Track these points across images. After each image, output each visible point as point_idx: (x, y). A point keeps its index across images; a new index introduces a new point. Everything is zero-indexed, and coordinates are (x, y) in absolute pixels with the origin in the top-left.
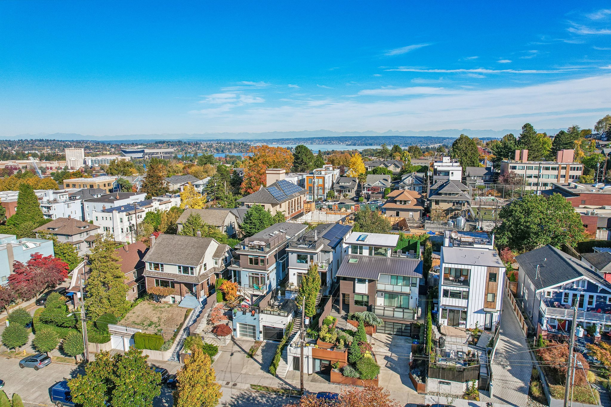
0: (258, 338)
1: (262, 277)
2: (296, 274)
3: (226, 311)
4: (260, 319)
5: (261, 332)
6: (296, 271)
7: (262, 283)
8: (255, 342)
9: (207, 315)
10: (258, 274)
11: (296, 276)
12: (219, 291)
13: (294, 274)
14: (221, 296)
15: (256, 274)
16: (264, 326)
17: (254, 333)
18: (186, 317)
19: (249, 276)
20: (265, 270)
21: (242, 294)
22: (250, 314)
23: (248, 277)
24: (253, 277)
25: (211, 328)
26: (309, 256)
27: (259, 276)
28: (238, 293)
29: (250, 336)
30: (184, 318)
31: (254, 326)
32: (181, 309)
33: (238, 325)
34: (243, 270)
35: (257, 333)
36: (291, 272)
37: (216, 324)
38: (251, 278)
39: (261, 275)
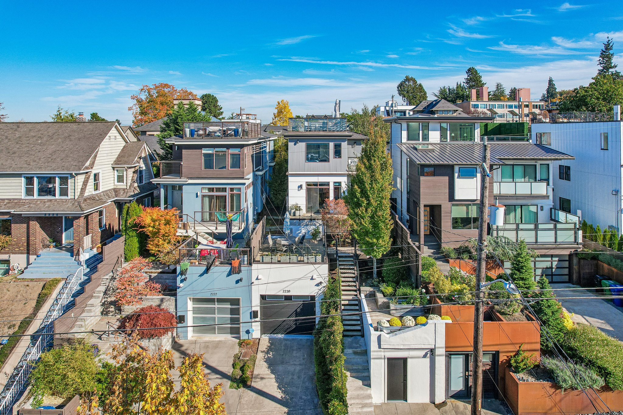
0: (248, 332)
1: (232, 196)
2: (304, 187)
3: (153, 275)
4: (254, 280)
5: (254, 315)
6: (303, 181)
7: (232, 209)
8: (240, 344)
9: (102, 288)
10: (224, 190)
11: (303, 192)
12: (131, 234)
13: (300, 187)
14: (135, 243)
15: (218, 190)
16: (263, 297)
17: (235, 321)
18: (41, 300)
19: (204, 196)
20: (242, 178)
21: (191, 233)
22: (227, 268)
23: (200, 198)
24: (211, 198)
25: (114, 321)
26: (331, 145)
27: (227, 194)
28: (181, 232)
29: (222, 331)
30: (33, 303)
31: (235, 302)
32: (26, 283)
33: (190, 305)
34: (190, 181)
35: (244, 316)
36: (293, 183)
37: (128, 309)
38: (207, 200)
39: (232, 190)
